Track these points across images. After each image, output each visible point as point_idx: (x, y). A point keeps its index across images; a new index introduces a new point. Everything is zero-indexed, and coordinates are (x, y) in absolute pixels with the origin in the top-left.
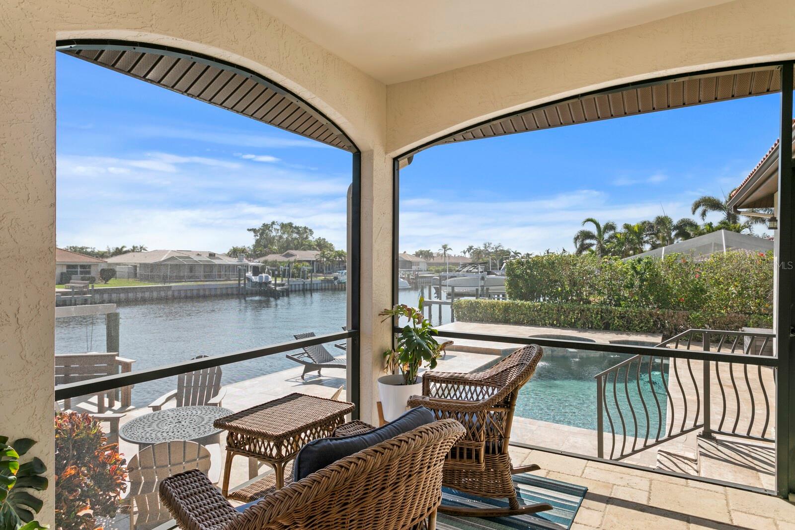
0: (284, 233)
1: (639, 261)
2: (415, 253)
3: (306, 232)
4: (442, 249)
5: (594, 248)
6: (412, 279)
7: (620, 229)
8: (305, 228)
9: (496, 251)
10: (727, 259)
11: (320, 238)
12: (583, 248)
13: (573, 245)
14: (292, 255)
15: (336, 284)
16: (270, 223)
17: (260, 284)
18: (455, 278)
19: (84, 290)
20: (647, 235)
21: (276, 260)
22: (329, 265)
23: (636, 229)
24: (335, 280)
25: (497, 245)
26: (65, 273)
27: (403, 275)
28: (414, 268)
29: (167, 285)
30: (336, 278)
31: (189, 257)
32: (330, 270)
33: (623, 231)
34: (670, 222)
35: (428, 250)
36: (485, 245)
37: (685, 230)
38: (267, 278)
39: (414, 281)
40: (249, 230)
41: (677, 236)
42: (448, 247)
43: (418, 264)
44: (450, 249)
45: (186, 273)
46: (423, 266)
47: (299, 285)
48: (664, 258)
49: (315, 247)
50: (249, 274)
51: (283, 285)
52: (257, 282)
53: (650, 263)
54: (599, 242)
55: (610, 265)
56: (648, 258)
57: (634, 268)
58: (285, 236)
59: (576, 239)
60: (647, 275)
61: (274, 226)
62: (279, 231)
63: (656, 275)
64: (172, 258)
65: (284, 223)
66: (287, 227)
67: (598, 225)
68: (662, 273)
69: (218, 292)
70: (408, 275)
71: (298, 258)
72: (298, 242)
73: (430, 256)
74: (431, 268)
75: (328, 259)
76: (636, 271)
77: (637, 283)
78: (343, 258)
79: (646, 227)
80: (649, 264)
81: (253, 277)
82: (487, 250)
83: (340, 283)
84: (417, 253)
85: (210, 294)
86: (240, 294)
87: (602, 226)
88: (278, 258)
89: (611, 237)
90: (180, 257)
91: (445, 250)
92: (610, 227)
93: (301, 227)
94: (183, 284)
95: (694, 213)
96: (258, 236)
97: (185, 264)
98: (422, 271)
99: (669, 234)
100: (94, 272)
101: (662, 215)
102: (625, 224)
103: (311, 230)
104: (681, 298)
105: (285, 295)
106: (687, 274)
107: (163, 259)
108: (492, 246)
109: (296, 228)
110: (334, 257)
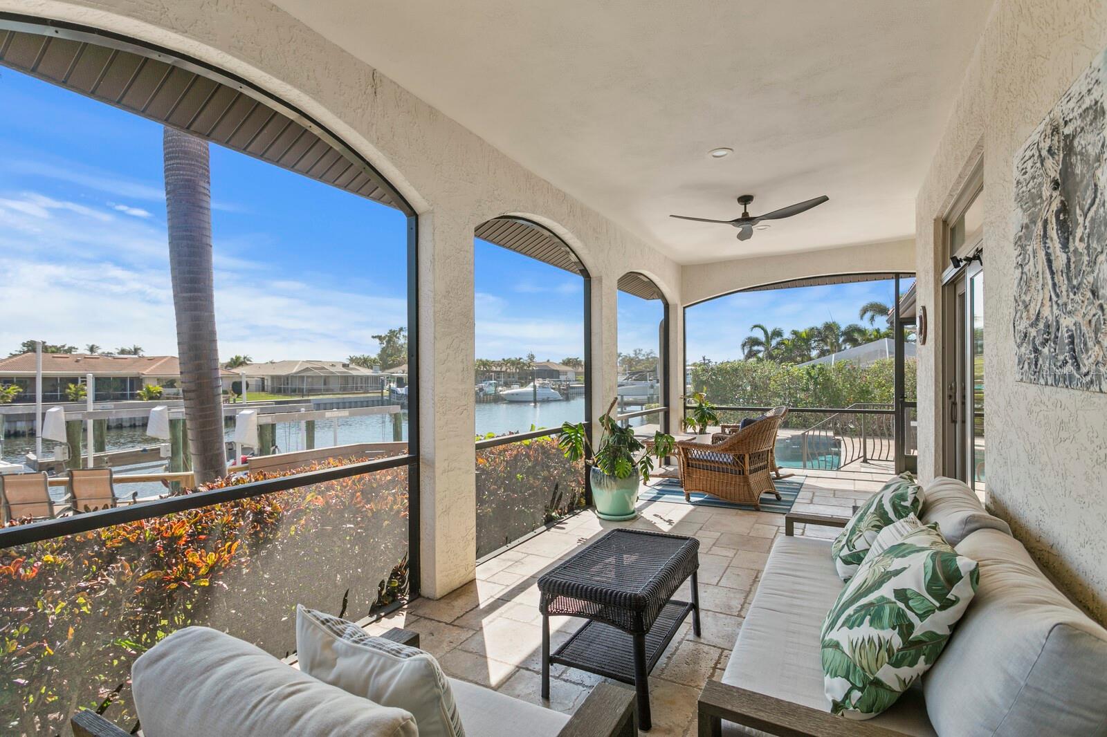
1: (813, 367)
5: (760, 355)
6: (563, 389)
7: (787, 335)
9: (648, 359)
10: (889, 365)
12: (751, 354)
13: (741, 351)
15: (482, 396)
18: (623, 387)
20: (815, 341)
23: (804, 335)
24: (480, 391)
25: (648, 351)
28: (562, 378)
31: (323, 368)
33: (791, 337)
34: (838, 328)
36: (635, 351)
37: (853, 336)
41: (845, 341)
43: (565, 373)
48: (835, 364)
52: (403, 394)
53: (823, 369)
54: (767, 349)
55: (788, 371)
56: (821, 364)
57: (809, 373)
59: (744, 345)
60: (821, 379)
63: (828, 379)
64: (307, 370)
67: (766, 332)
68: (834, 378)
73: (578, 365)
74: (580, 378)
76: (810, 376)
77: (811, 387)
78: (487, 367)
79: (813, 334)
80: (821, 370)
81: (399, 389)
82: (638, 358)
83: (486, 394)
87: (770, 331)
89: (778, 344)
90: (316, 368)
92: (777, 333)
94: (321, 397)
95: (862, 317)
99: (837, 340)
101: (829, 320)
102: (793, 331)
104: (850, 399)
106: (855, 378)
107: (294, 371)
108: (643, 352)
110: (478, 367)
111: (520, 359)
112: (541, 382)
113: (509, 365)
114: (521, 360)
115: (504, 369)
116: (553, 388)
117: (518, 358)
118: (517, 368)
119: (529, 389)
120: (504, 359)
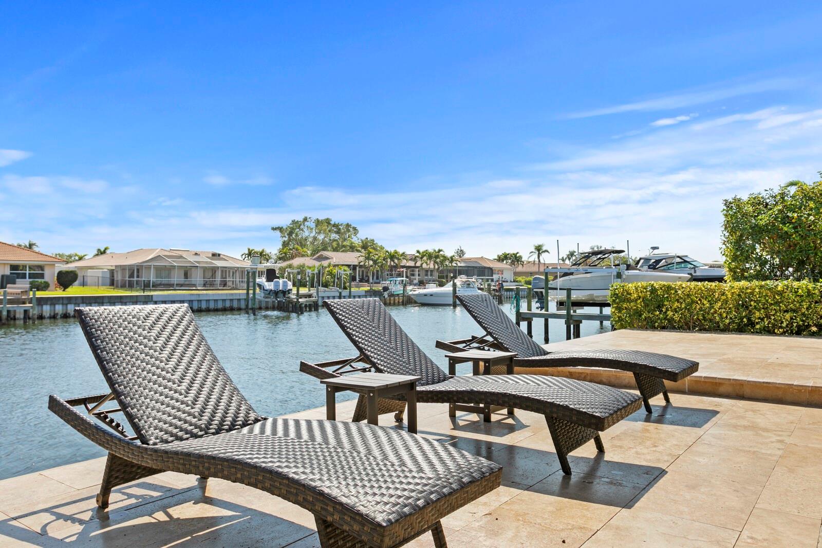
0: (320, 233)
2: (496, 258)
3: (349, 231)
4: (534, 250)
6: (494, 290)
8: (348, 225)
11: (367, 238)
14: (327, 258)
15: (386, 296)
16: (302, 220)
17: (276, 293)
19: (23, 297)
21: (304, 264)
22: (377, 271)
24: (384, 291)
26: (7, 276)
27: (481, 285)
28: (495, 277)
29: (147, 293)
30: (385, 289)
31: (181, 257)
32: (378, 278)
35: (515, 252)
38: (285, 284)
39: (497, 294)
40: (274, 229)
42: (544, 248)
43: (501, 271)
44: (547, 251)
45: (177, 278)
46: (508, 275)
49: (359, 249)
50: (262, 280)
51: (310, 296)
52: (271, 290)
58: (321, 237)
61: (306, 223)
62: (314, 230)
64: (158, 258)
65: (320, 219)
66: (323, 225)
69: (220, 305)
70: (489, 285)
71: (334, 261)
72: (338, 244)
73: (518, 261)
74: (519, 279)
75: (375, 262)
78: (396, 261)
81: (266, 284)
83: (391, 295)
84: (499, 257)
85: (208, 308)
86: (249, 308)
88: (308, 262)
90: (170, 257)
91: (539, 254)
93: (341, 225)
96: (285, 237)
97: (175, 266)
98: (507, 282)
100: (50, 275)
103: (355, 229)
105: (313, 309)
107: (147, 259)
109: (335, 225)
110: (384, 260)
111: (440, 251)
112: (464, 280)
113: (425, 258)
114: (441, 253)
115: (418, 264)
116: (479, 289)
117: (437, 250)
118: (435, 262)
119: (448, 288)
120: (418, 252)
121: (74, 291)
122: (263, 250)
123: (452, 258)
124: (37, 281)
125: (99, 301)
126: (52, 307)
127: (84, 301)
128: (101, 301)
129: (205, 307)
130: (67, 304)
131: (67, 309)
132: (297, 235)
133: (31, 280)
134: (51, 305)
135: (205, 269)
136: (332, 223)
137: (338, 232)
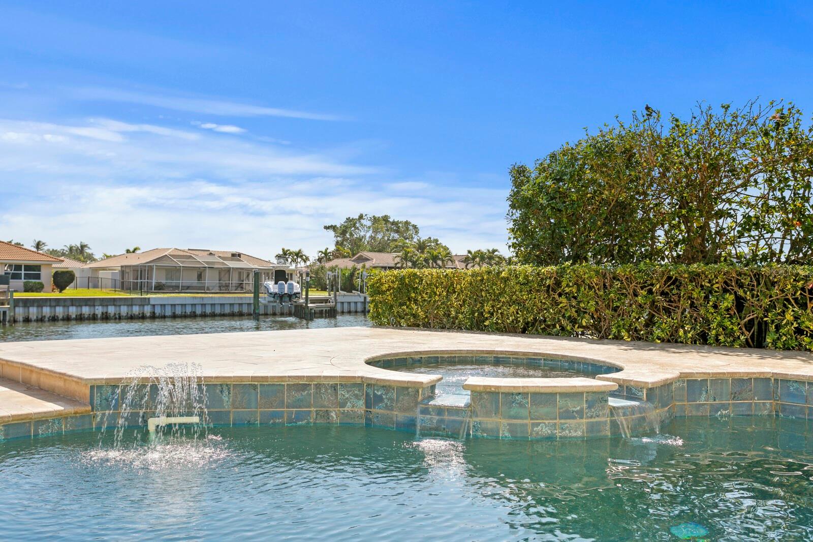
0: (377, 232)
3: (409, 229)
8: (407, 223)
11: (430, 238)
14: (366, 260)
16: (357, 218)
29: (144, 296)
38: (292, 287)
45: (182, 280)
47: (356, 303)
50: (270, 282)
51: (325, 301)
58: (379, 236)
61: (362, 221)
62: (371, 229)
65: (377, 216)
66: (382, 222)
69: (227, 310)
71: (372, 263)
75: (414, 263)
85: (213, 313)
93: (400, 223)
97: (181, 267)
100: (46, 276)
103: (415, 227)
109: (393, 223)
121: (69, 293)
122: (300, 250)
123: (510, 259)
124: (32, 282)
125: (89, 303)
126: (40, 309)
127: (74, 303)
128: (92, 304)
129: (210, 311)
130: (55, 306)
131: (68, 312)
132: (351, 235)
133: (25, 281)
134: (38, 306)
135: (220, 271)
136: (391, 220)
137: (397, 231)
